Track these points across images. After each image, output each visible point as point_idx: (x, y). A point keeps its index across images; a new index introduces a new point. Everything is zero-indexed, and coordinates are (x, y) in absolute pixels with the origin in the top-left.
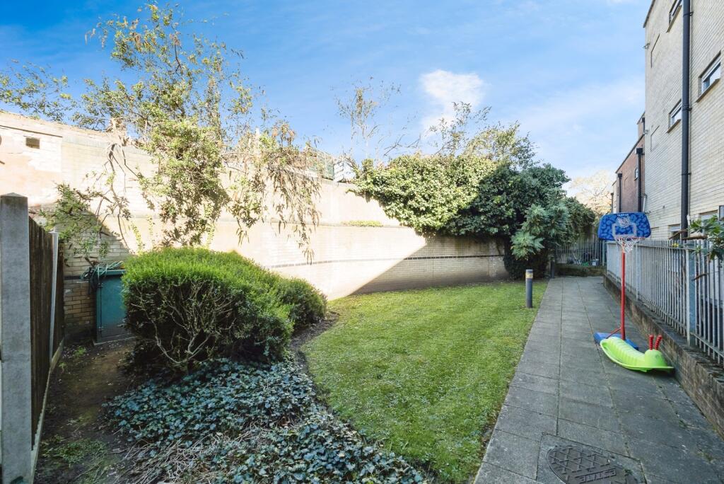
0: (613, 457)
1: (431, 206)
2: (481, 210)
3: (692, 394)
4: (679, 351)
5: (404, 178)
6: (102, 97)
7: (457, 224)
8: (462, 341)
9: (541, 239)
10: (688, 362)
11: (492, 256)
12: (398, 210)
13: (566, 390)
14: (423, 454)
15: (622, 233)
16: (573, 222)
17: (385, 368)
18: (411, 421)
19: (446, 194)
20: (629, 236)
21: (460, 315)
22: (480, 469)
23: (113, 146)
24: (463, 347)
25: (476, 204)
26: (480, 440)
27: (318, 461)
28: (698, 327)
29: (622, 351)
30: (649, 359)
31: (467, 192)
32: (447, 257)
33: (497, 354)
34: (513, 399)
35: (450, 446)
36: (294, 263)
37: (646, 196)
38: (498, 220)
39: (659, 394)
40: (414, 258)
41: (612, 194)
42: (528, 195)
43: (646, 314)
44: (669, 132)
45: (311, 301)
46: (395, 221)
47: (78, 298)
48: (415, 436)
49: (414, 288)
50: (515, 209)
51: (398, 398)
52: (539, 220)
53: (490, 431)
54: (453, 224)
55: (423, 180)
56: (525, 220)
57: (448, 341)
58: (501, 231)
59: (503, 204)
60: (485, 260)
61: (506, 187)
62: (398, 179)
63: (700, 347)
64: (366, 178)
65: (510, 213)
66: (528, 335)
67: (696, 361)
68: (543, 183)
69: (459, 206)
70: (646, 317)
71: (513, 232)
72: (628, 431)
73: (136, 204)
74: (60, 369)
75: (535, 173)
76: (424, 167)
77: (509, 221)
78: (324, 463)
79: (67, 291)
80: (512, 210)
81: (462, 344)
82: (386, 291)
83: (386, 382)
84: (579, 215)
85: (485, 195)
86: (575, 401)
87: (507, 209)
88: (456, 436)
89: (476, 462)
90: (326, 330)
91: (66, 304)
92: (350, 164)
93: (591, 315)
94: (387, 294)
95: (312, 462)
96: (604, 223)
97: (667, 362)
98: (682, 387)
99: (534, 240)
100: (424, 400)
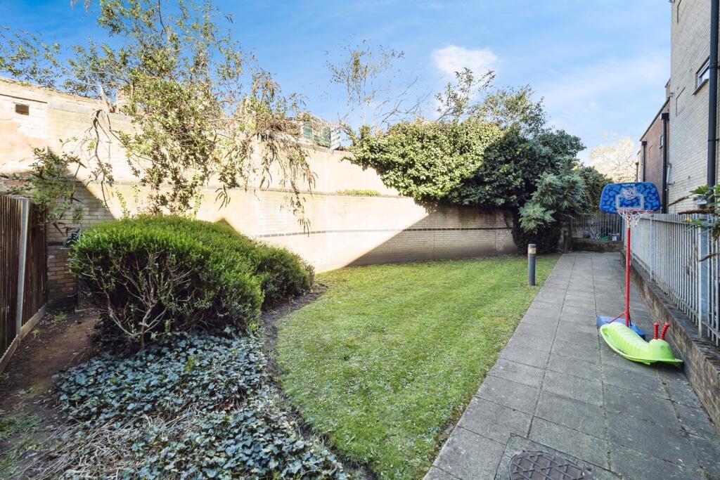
0: (590, 470)
1: (431, 175)
2: (486, 179)
3: (701, 394)
4: (688, 342)
5: (402, 145)
6: (90, 63)
7: (460, 194)
8: (448, 320)
9: (552, 212)
10: (697, 357)
11: (499, 228)
12: (396, 179)
13: (552, 382)
14: (368, 451)
15: (627, 206)
16: (591, 194)
17: (355, 348)
18: (366, 411)
19: (447, 162)
20: (635, 208)
21: (454, 291)
22: (427, 474)
23: (98, 112)
24: (446, 327)
25: (481, 173)
26: (436, 439)
27: (241, 455)
28: (710, 316)
29: (624, 339)
30: (654, 350)
31: (471, 161)
32: (449, 229)
33: (482, 337)
34: (488, 391)
35: (401, 443)
36: (285, 233)
37: (671, 165)
38: (505, 190)
39: (661, 392)
40: (413, 230)
41: (637, 164)
42: (539, 164)
43: (659, 296)
44: (695, 94)
45: (292, 271)
46: (394, 191)
47: (61, 264)
48: (364, 429)
49: (413, 261)
50: (524, 178)
51: (360, 383)
52: (551, 189)
53: (451, 427)
54: (456, 194)
55: (423, 147)
56: (536, 189)
57: (433, 320)
58: (507, 203)
59: (511, 173)
60: (491, 232)
61: (513, 156)
62: (397, 146)
63: (713, 340)
64: (362, 146)
65: (517, 183)
66: (522, 316)
67: (705, 357)
68: (555, 151)
69: (461, 175)
70: (657, 299)
71: (522, 203)
72: (614, 436)
73: (121, 171)
74: (33, 335)
75: (547, 140)
76: (424, 134)
77: (517, 191)
78: (245, 458)
79: (51, 257)
80: (520, 180)
81: (447, 323)
82: (383, 264)
83: (354, 364)
84: (597, 185)
85: (490, 163)
86: (558, 396)
87: (515, 178)
88: (410, 431)
89: (425, 465)
90: (309, 303)
91: (51, 269)
92: (347, 131)
93: (599, 296)
94: (384, 267)
95: (234, 456)
96: (606, 194)
97: (675, 354)
98: (690, 385)
99: (545, 211)
100: (388, 387)
